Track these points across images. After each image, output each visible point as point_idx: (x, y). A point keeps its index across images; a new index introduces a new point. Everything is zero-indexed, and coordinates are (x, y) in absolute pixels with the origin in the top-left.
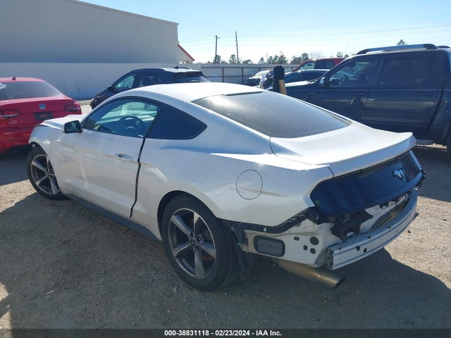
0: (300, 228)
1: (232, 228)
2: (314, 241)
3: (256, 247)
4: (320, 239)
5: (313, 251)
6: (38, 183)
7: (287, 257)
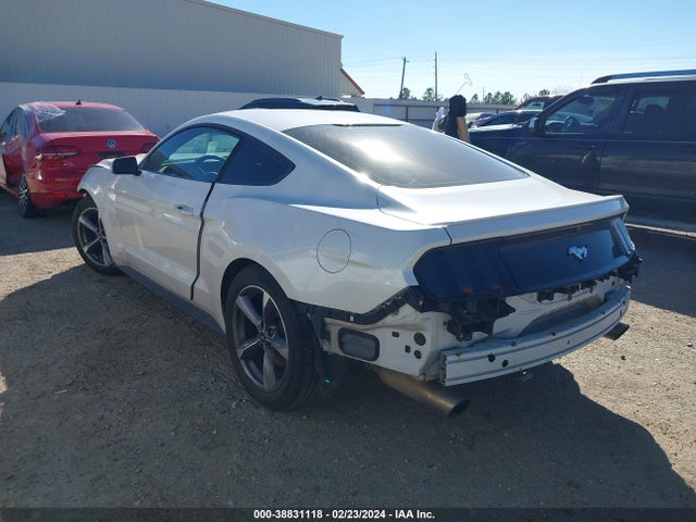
0: (397, 317)
1: (308, 315)
2: (420, 339)
3: (341, 345)
4: (428, 336)
5: (418, 355)
6: (85, 249)
7: (381, 362)
